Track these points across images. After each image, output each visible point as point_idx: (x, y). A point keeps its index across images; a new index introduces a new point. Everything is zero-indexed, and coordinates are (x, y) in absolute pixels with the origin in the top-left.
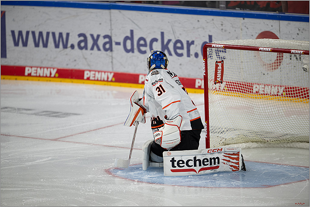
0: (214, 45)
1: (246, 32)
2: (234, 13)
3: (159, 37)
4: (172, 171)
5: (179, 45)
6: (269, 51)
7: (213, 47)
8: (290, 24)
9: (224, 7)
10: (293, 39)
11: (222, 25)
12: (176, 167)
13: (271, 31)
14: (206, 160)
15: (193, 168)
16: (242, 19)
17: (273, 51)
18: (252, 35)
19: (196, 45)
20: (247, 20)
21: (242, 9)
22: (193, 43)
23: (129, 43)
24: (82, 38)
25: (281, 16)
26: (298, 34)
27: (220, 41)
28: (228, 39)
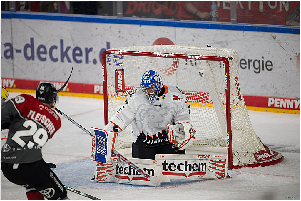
0: (113, 52)
1: (143, 39)
2: (131, 20)
3: (58, 45)
4: (163, 173)
5: (78, 52)
7: (112, 53)
8: (185, 30)
9: (121, 15)
10: (189, 45)
11: (119, 32)
12: (167, 170)
13: (167, 38)
14: (195, 166)
15: (183, 172)
16: (138, 26)
17: (170, 56)
18: (149, 42)
19: (95, 52)
20: (143, 27)
21: (138, 16)
22: (91, 49)
23: (29, 50)
25: (176, 23)
26: (193, 40)
27: (118, 48)
28: (125, 46)
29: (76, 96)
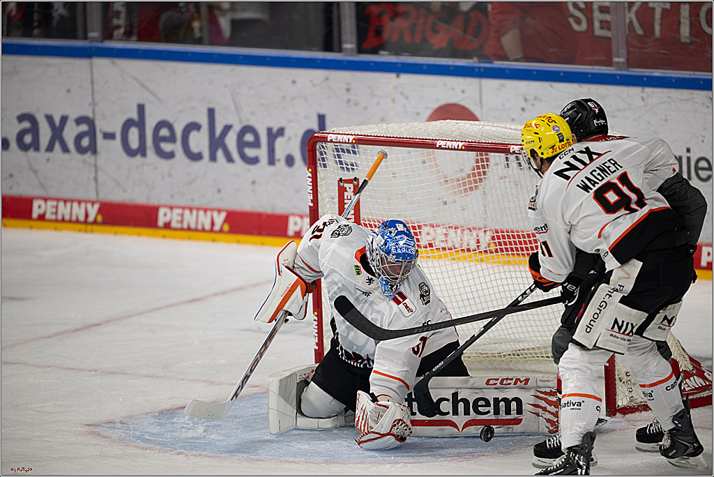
0: (332, 135)
1: (404, 106)
2: (375, 63)
3: (204, 121)
5: (249, 137)
6: (460, 148)
8: (503, 86)
9: (351, 49)
10: (513, 120)
11: (348, 90)
13: (462, 103)
14: (482, 403)
16: (393, 75)
17: (469, 148)
18: (418, 114)
19: (290, 138)
20: (405, 78)
21: (393, 53)
22: (281, 132)
23: (134, 134)
24: (26, 125)
25: (483, 68)
26: (523, 109)
27: (346, 128)
28: (363, 124)
29: (245, 242)
